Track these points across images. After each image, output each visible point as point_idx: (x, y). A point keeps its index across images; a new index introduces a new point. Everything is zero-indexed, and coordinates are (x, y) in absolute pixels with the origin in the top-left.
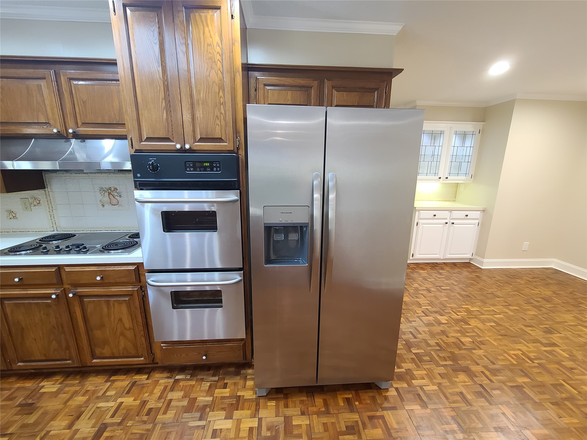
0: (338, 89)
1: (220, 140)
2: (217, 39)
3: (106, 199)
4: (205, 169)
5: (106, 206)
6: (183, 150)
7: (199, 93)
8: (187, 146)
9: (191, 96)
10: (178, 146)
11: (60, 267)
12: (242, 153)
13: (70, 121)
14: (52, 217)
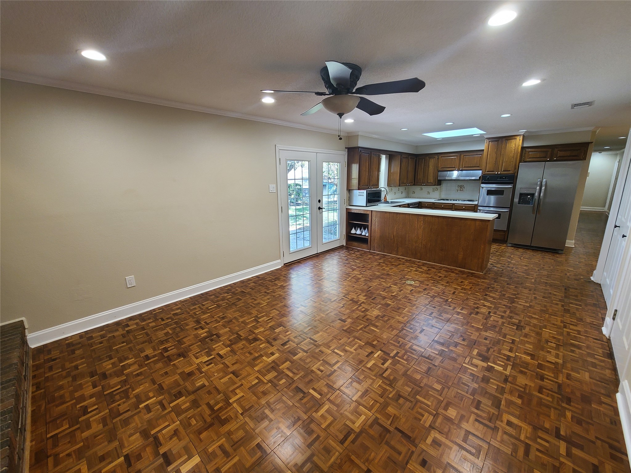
0: (561, 151)
1: (510, 171)
2: (514, 146)
3: (459, 189)
4: (503, 179)
5: (459, 191)
6: (498, 174)
7: (505, 159)
8: (499, 173)
9: (503, 160)
10: (496, 173)
11: (453, 204)
12: (516, 174)
13: (461, 166)
14: (440, 194)
